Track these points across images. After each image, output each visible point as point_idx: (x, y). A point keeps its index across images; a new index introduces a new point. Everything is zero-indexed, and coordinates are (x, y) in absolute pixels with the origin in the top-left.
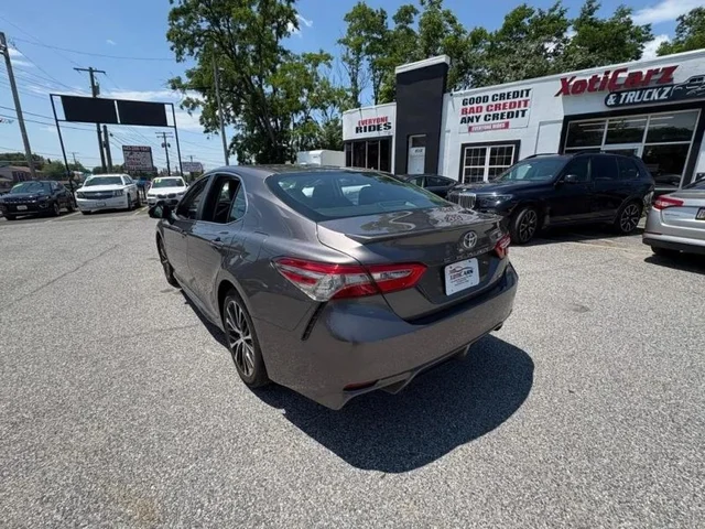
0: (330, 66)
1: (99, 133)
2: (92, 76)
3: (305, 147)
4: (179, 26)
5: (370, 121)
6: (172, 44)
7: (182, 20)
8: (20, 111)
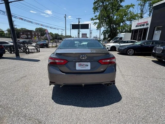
0: (134, 8)
1: (78, 31)
2: (79, 20)
3: (122, 32)
4: (95, 6)
5: (141, 23)
6: (93, 10)
7: (96, 4)
8: (66, 28)
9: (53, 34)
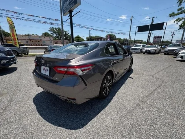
2: (153, 19)
8: (130, 32)
9: (121, 39)
